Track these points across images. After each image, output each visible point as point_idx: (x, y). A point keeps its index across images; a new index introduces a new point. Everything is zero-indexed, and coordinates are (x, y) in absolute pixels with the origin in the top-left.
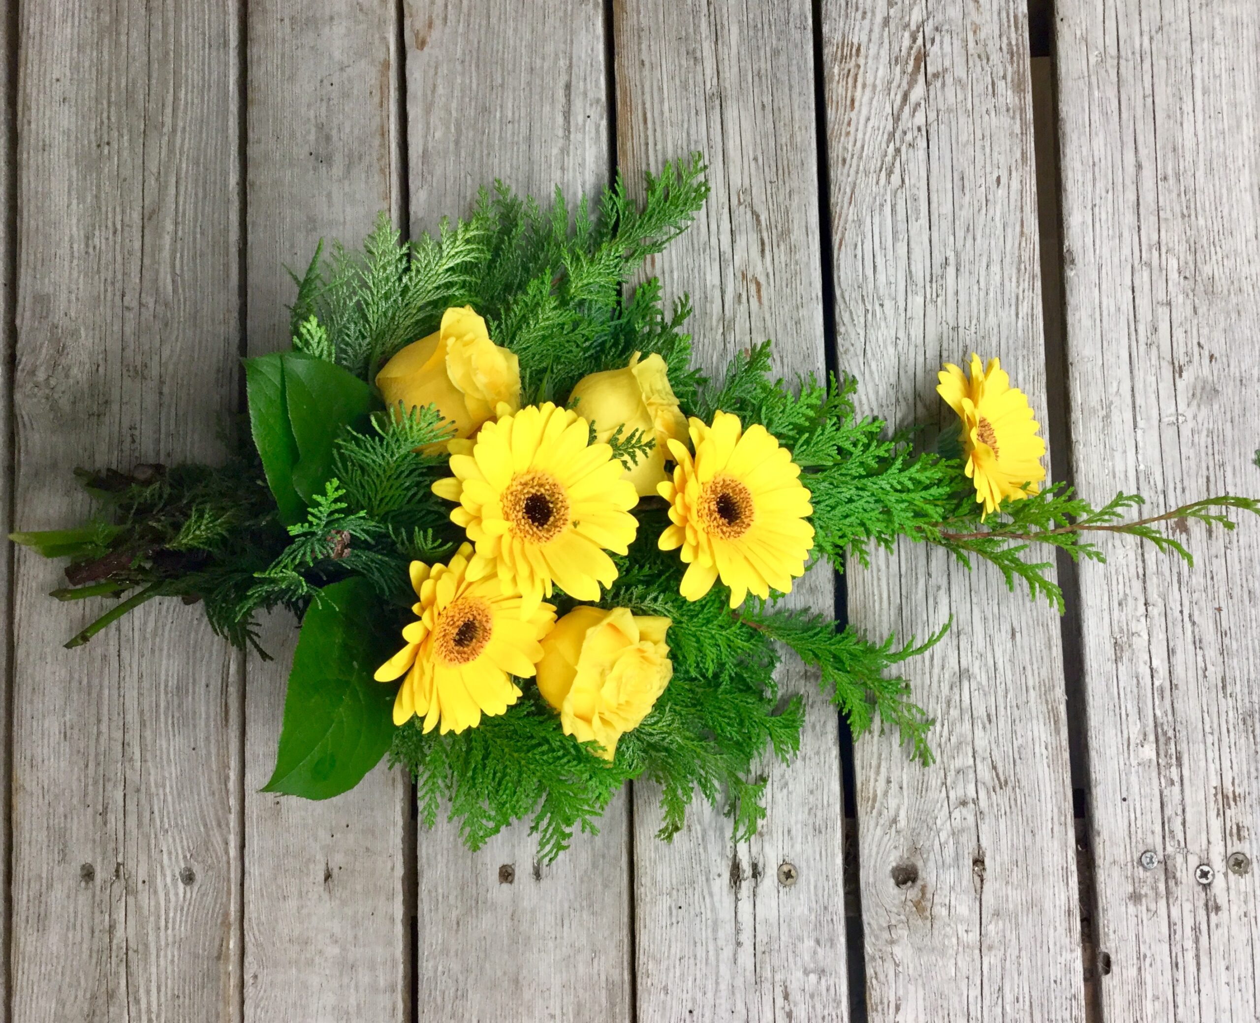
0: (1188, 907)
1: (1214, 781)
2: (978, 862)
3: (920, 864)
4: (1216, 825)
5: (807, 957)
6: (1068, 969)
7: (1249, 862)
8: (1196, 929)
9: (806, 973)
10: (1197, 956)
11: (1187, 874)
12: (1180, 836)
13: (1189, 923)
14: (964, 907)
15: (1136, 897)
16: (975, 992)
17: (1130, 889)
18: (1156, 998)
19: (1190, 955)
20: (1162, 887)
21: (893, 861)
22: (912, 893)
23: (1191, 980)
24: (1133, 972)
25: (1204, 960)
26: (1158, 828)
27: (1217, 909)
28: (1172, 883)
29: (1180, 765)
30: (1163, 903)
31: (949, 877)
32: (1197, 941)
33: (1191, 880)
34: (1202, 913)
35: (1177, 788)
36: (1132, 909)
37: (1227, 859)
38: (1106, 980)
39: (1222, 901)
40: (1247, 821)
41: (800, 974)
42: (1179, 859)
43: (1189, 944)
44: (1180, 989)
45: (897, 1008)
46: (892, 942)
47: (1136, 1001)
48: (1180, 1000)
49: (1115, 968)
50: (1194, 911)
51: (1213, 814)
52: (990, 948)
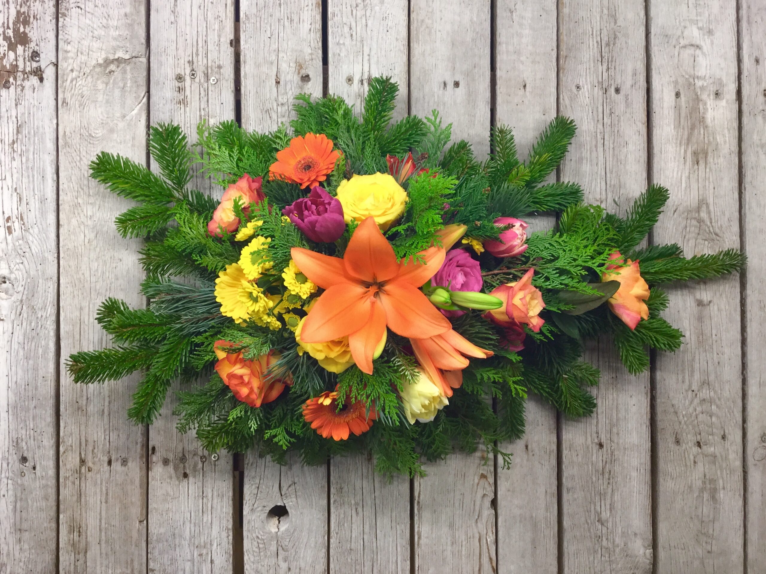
0: (200, 63)
1: (188, 109)
2: (278, 83)
3: (300, 83)
4: (188, 93)
5: (344, 49)
6: (246, 42)
7: (176, 79)
8: (197, 55)
9: (344, 44)
10: (197, 45)
11: (200, 76)
12: (202, 89)
13: (200, 57)
14: (284, 66)
15: (219, 67)
16: (281, 35)
17: (221, 70)
18: (214, 30)
19: (200, 45)
20: (210, 71)
21: (310, 83)
22: (303, 72)
23: (200, 37)
24: (222, 40)
25: (195, 43)
26: (210, 93)
27: (189, 62)
28: (206, 72)
29: (200, 116)
30: (209, 65)
31: (289, 77)
32: (197, 50)
33: (198, 73)
34: (195, 61)
35: (202, 107)
36: (221, 63)
37: (184, 80)
38: (232, 37)
39: (187, 65)
40: (176, 94)
41: (346, 43)
42: (202, 81)
43: (200, 49)
44: (205, 33)
45: (310, 30)
46: (311, 54)
47: (221, 29)
48: (205, 29)
49: (229, 42)
50: (198, 61)
51: (189, 97)
52: (275, 51)
